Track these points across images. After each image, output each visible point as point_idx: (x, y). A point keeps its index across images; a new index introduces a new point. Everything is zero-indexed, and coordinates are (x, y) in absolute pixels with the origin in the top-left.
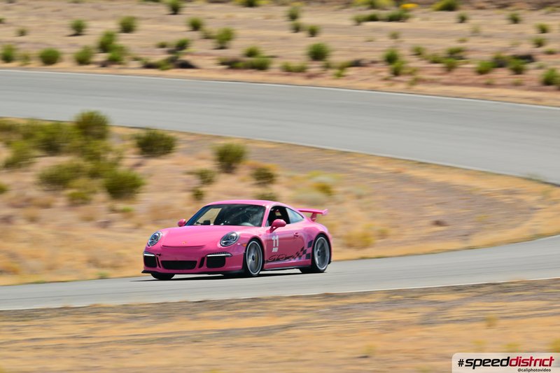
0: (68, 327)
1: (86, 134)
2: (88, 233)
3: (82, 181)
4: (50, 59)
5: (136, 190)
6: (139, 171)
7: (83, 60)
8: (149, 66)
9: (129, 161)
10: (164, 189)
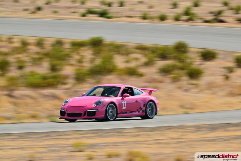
0: (171, 134)
1: (179, 51)
2: (179, 94)
3: (176, 72)
4: (163, 18)
5: (199, 75)
6: (201, 67)
7: (177, 19)
8: (206, 22)
9: (197, 63)
10: (212, 75)
